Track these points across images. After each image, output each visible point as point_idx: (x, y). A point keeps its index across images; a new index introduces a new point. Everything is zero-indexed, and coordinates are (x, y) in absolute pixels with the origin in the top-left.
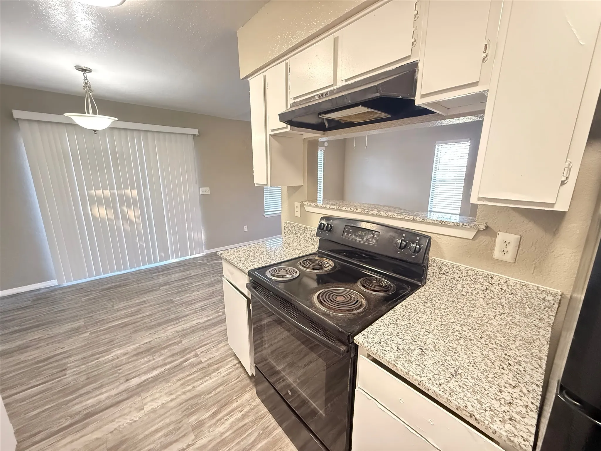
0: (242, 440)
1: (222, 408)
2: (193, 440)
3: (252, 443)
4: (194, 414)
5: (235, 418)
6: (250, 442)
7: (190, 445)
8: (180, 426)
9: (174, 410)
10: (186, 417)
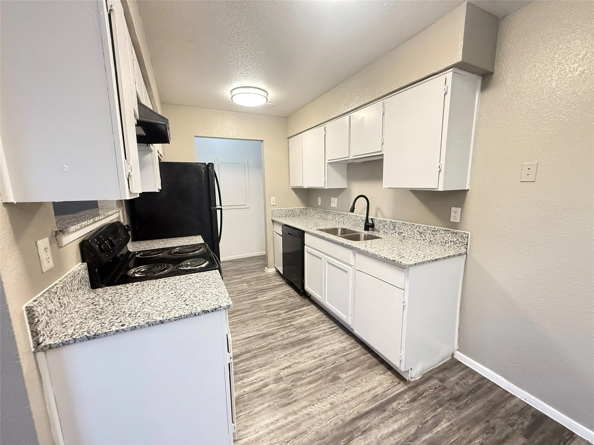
0: (248, 365)
1: (259, 390)
2: (281, 371)
3: (242, 362)
4: (282, 389)
5: (249, 379)
6: (243, 363)
7: (283, 370)
8: (292, 383)
9: (301, 396)
10: (289, 389)
